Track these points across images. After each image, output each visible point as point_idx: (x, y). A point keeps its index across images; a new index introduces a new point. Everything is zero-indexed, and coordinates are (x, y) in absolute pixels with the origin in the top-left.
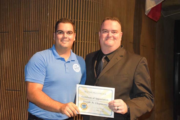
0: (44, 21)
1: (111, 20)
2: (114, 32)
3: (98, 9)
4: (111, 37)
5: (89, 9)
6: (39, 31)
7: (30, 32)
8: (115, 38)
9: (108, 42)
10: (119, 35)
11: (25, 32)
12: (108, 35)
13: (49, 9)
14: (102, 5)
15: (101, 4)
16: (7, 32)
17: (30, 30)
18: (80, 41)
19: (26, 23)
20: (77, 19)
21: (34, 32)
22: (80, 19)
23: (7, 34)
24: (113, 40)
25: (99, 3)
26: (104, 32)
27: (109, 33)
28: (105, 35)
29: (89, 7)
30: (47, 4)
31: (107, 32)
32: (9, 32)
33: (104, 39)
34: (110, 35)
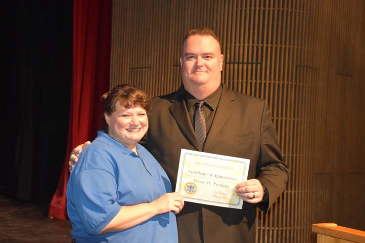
1: (200, 34)
2: (206, 56)
4: (202, 66)
5: (284, 24)
12: (196, 63)
18: (268, 82)
20: (262, 43)
22: (267, 43)
24: (207, 72)
26: (188, 57)
27: (197, 59)
29: (285, 21)
31: (195, 58)
33: (189, 72)
34: (200, 64)
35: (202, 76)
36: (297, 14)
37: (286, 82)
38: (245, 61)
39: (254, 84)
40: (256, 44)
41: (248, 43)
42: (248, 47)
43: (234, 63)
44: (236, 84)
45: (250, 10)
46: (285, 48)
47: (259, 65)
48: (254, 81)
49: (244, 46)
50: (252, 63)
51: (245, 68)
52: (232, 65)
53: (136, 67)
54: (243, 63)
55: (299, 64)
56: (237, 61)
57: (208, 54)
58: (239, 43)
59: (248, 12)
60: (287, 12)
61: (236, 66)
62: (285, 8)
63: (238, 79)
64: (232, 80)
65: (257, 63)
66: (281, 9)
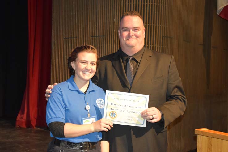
0: (111, 26)
1: (131, 15)
2: (135, 29)
4: (133, 36)
5: (155, 13)
6: (106, 36)
7: (97, 37)
8: (137, 37)
9: (130, 42)
10: (141, 33)
11: (92, 38)
12: (129, 34)
13: (115, 15)
14: (169, 7)
16: (75, 38)
17: (97, 35)
19: (93, 29)
21: (101, 37)
23: (75, 40)
24: (136, 39)
26: (124, 30)
27: (129, 31)
28: (125, 34)
29: (156, 11)
31: (128, 30)
32: (77, 38)
33: (124, 39)
34: (131, 34)
36: (162, 7)
37: (157, 46)
46: (156, 26)
53: (68, 37)
55: (163, 35)
57: (136, 28)
59: (135, 5)
60: (157, 5)
62: (156, 3)
66: (154, 4)
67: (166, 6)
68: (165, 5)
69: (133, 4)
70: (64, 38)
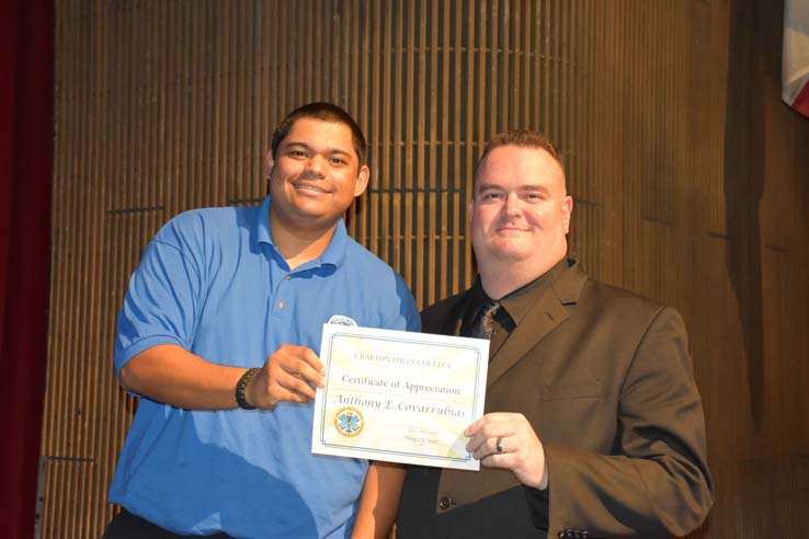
1: (518, 144)
3: (556, 91)
4: (518, 216)
5: (516, 90)
12: (505, 208)
14: (575, 68)
15: (573, 64)
16: (158, 208)
17: (257, 196)
19: (236, 167)
20: (464, 138)
23: (157, 216)
24: (529, 231)
25: (560, 63)
27: (507, 200)
28: (491, 211)
29: (517, 82)
30: (327, 78)
31: (501, 196)
32: (164, 208)
34: (513, 210)
35: (518, 240)
36: (547, 64)
38: (421, 185)
39: (444, 245)
40: (446, 142)
41: (427, 138)
42: (427, 148)
43: (391, 192)
44: (398, 247)
45: (429, 54)
47: (457, 196)
48: (445, 238)
49: (416, 147)
50: (439, 191)
51: (421, 203)
52: (386, 197)
54: (415, 191)
56: (398, 185)
57: (533, 188)
58: (404, 139)
59: (423, 57)
60: (522, 58)
61: (397, 198)
62: (517, 50)
63: (403, 233)
64: (387, 237)
65: (451, 191)
66: (507, 51)
67: (565, 61)
68: (557, 59)
69: (417, 55)
70: (107, 212)
